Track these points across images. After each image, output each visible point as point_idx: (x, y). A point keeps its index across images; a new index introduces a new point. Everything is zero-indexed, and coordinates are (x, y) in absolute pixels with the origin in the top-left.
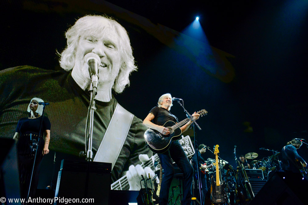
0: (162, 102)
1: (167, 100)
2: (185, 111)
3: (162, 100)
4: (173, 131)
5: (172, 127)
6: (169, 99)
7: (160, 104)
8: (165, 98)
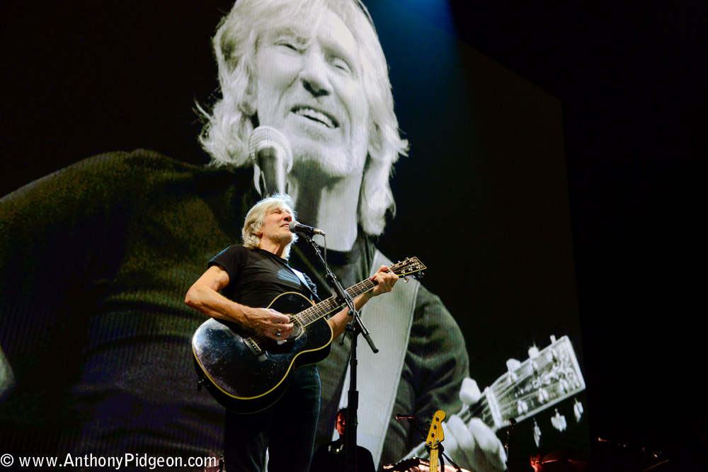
0: (259, 225)
1: (280, 216)
3: (261, 218)
4: (302, 331)
5: (299, 316)
6: (286, 215)
7: (254, 234)
8: (273, 212)
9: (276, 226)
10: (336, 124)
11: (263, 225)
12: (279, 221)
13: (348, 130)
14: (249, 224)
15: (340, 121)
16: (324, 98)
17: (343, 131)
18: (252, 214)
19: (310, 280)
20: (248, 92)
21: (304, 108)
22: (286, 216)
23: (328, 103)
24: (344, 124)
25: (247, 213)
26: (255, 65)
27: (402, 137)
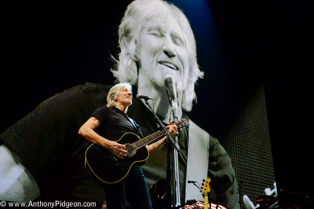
0: (116, 95)
1: (126, 93)
2: (156, 118)
3: (118, 92)
4: (134, 152)
5: (134, 145)
7: (113, 99)
8: (123, 90)
9: (125, 97)
10: (177, 69)
11: (118, 96)
12: (125, 95)
13: (182, 72)
14: (112, 94)
15: (179, 68)
16: (173, 58)
17: (180, 72)
18: (113, 90)
19: (136, 123)
20: (136, 51)
21: (165, 62)
22: (129, 93)
23: (175, 60)
24: (181, 69)
25: (110, 89)
26: (140, 41)
27: (201, 71)
